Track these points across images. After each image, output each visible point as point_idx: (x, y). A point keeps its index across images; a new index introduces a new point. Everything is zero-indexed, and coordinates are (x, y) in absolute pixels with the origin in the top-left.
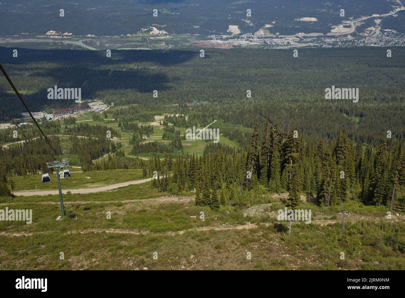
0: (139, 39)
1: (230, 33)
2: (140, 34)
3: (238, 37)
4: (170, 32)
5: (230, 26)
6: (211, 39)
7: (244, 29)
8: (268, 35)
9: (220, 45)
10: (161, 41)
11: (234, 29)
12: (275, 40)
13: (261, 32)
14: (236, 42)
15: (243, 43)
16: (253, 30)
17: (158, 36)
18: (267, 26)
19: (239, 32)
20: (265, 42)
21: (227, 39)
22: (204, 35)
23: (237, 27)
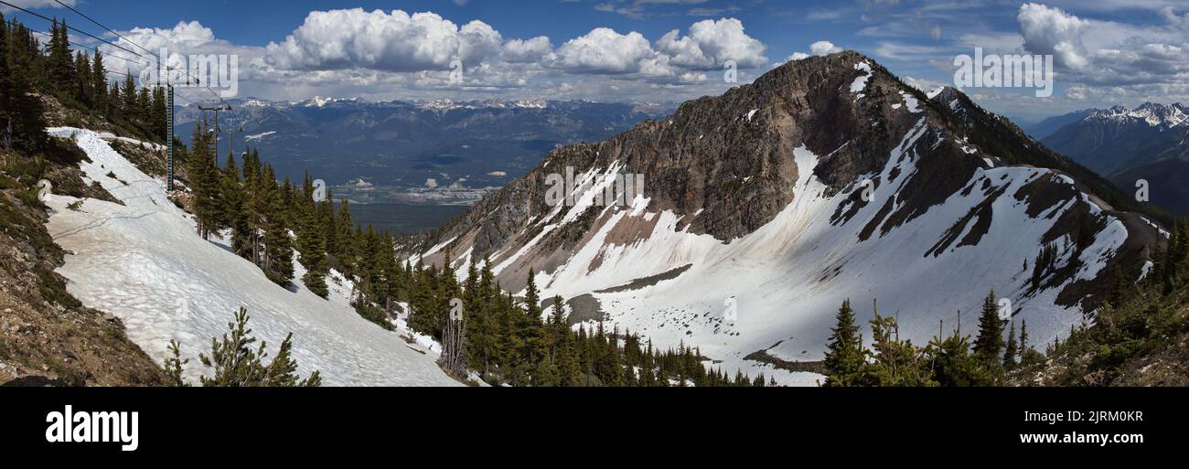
0: (346, 190)
1: (427, 187)
2: (347, 186)
3: (433, 190)
4: (374, 184)
5: (429, 180)
6: (409, 192)
7: (441, 182)
8: (461, 188)
9: (415, 198)
10: (364, 192)
11: (432, 182)
12: (465, 193)
13: (455, 186)
14: (431, 195)
15: (437, 196)
16: (448, 183)
17: (363, 187)
18: (461, 180)
19: (436, 185)
20: (455, 196)
21: (424, 192)
22: (405, 186)
23: (434, 180)
